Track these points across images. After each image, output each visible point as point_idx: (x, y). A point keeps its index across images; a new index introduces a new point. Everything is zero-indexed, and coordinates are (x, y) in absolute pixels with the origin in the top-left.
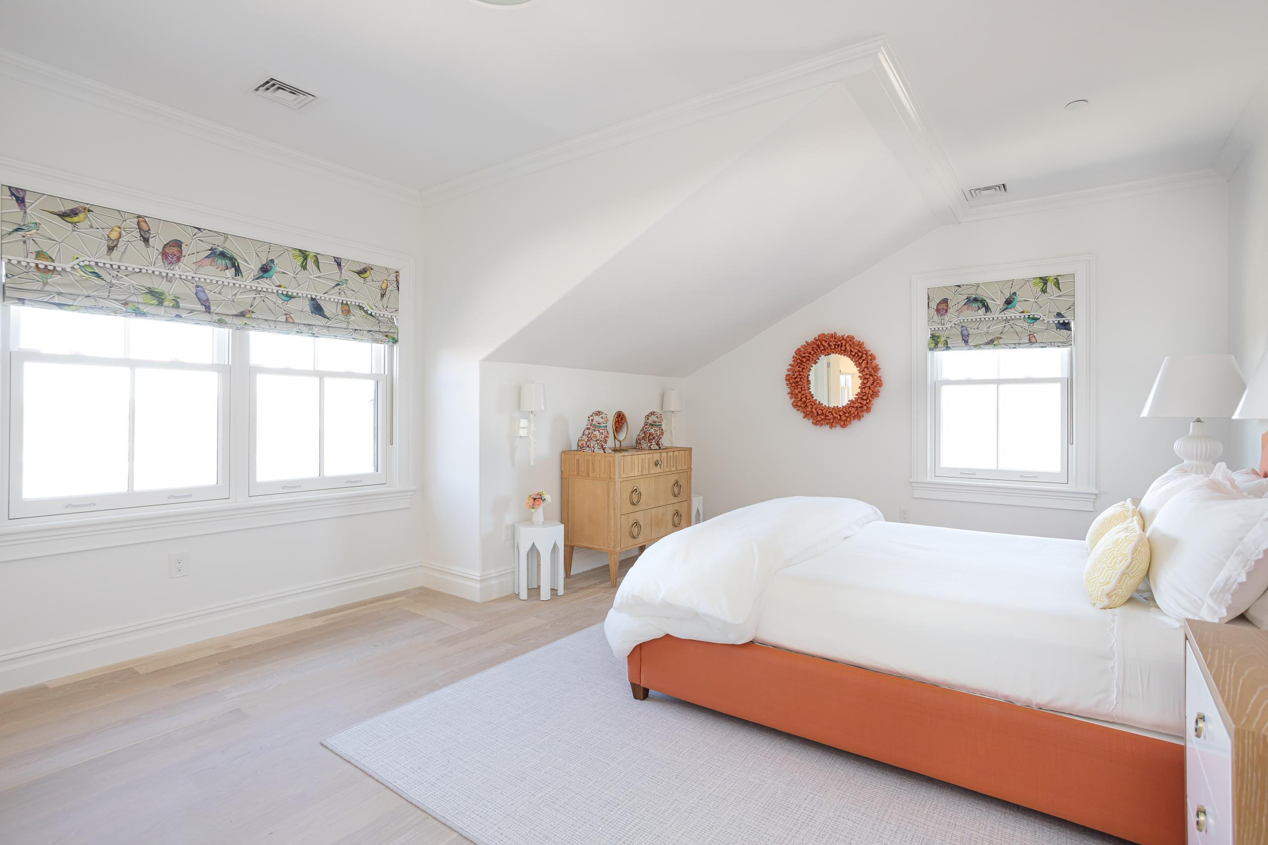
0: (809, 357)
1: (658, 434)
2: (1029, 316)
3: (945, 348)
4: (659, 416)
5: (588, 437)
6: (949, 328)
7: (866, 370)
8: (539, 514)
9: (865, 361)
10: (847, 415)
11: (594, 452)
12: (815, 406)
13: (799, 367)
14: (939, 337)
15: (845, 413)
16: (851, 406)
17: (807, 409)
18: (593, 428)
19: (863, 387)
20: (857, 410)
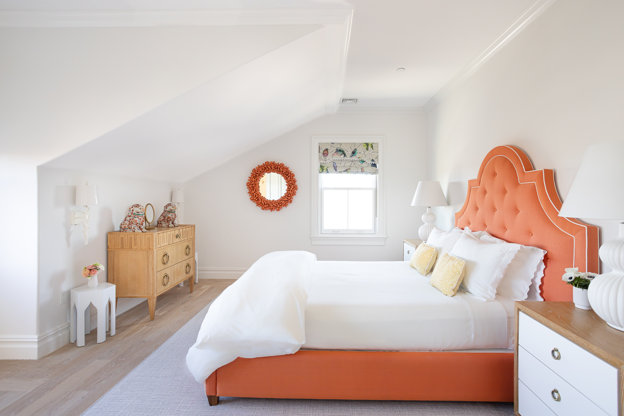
0: (260, 173)
1: (173, 217)
2: (361, 160)
3: (326, 172)
4: (174, 206)
5: (129, 222)
6: (328, 163)
7: (290, 181)
8: (95, 279)
9: (290, 177)
10: (280, 204)
11: (134, 231)
12: (263, 200)
13: (254, 179)
14: (323, 167)
15: (279, 204)
16: (282, 200)
17: (259, 201)
18: (133, 216)
19: (288, 190)
20: (285, 202)
